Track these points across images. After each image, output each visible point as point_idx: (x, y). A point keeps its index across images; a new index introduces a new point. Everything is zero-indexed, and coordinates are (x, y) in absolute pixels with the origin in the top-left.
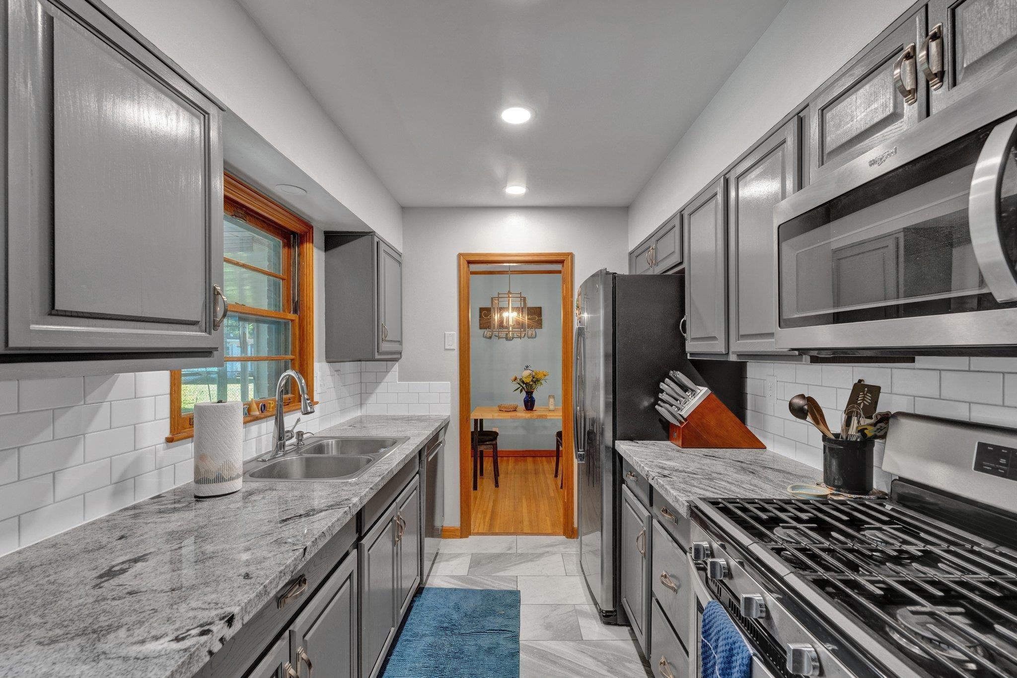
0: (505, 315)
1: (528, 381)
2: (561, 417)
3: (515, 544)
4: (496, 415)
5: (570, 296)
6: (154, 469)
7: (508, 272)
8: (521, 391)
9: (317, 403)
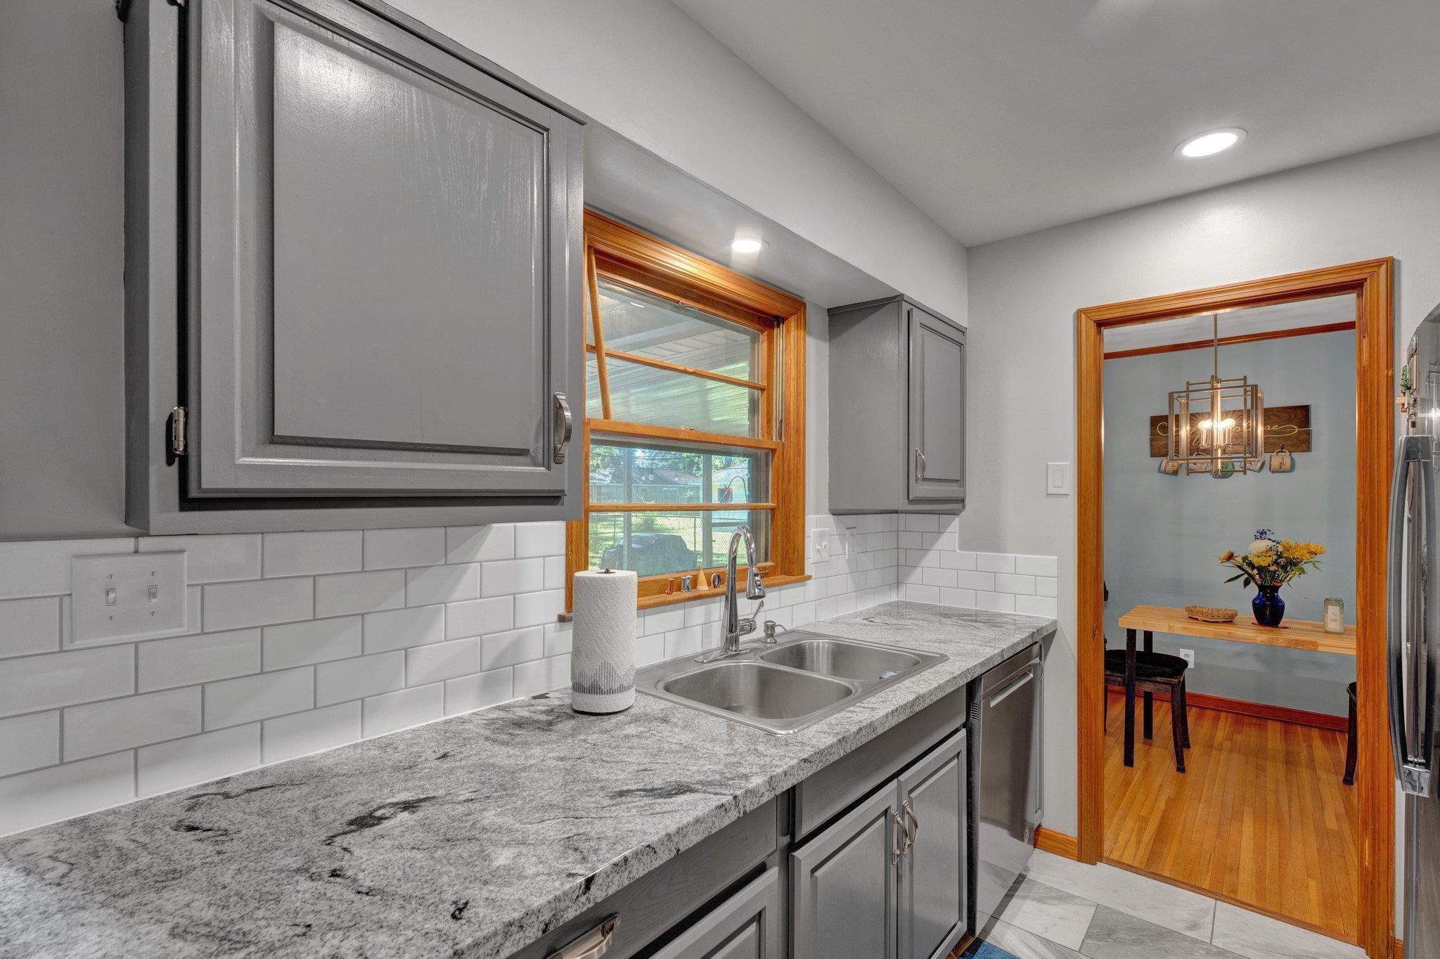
0: (1204, 425)
1: (1264, 564)
2: (1354, 653)
3: (1209, 919)
4: (1180, 627)
5: (1383, 365)
6: (542, 656)
7: (1212, 341)
8: (1246, 583)
9: (809, 578)
